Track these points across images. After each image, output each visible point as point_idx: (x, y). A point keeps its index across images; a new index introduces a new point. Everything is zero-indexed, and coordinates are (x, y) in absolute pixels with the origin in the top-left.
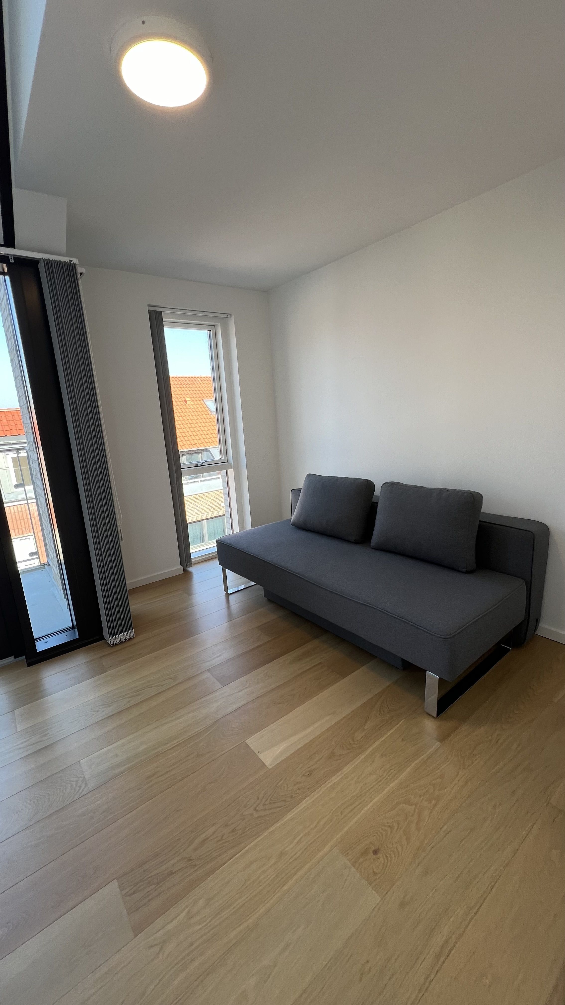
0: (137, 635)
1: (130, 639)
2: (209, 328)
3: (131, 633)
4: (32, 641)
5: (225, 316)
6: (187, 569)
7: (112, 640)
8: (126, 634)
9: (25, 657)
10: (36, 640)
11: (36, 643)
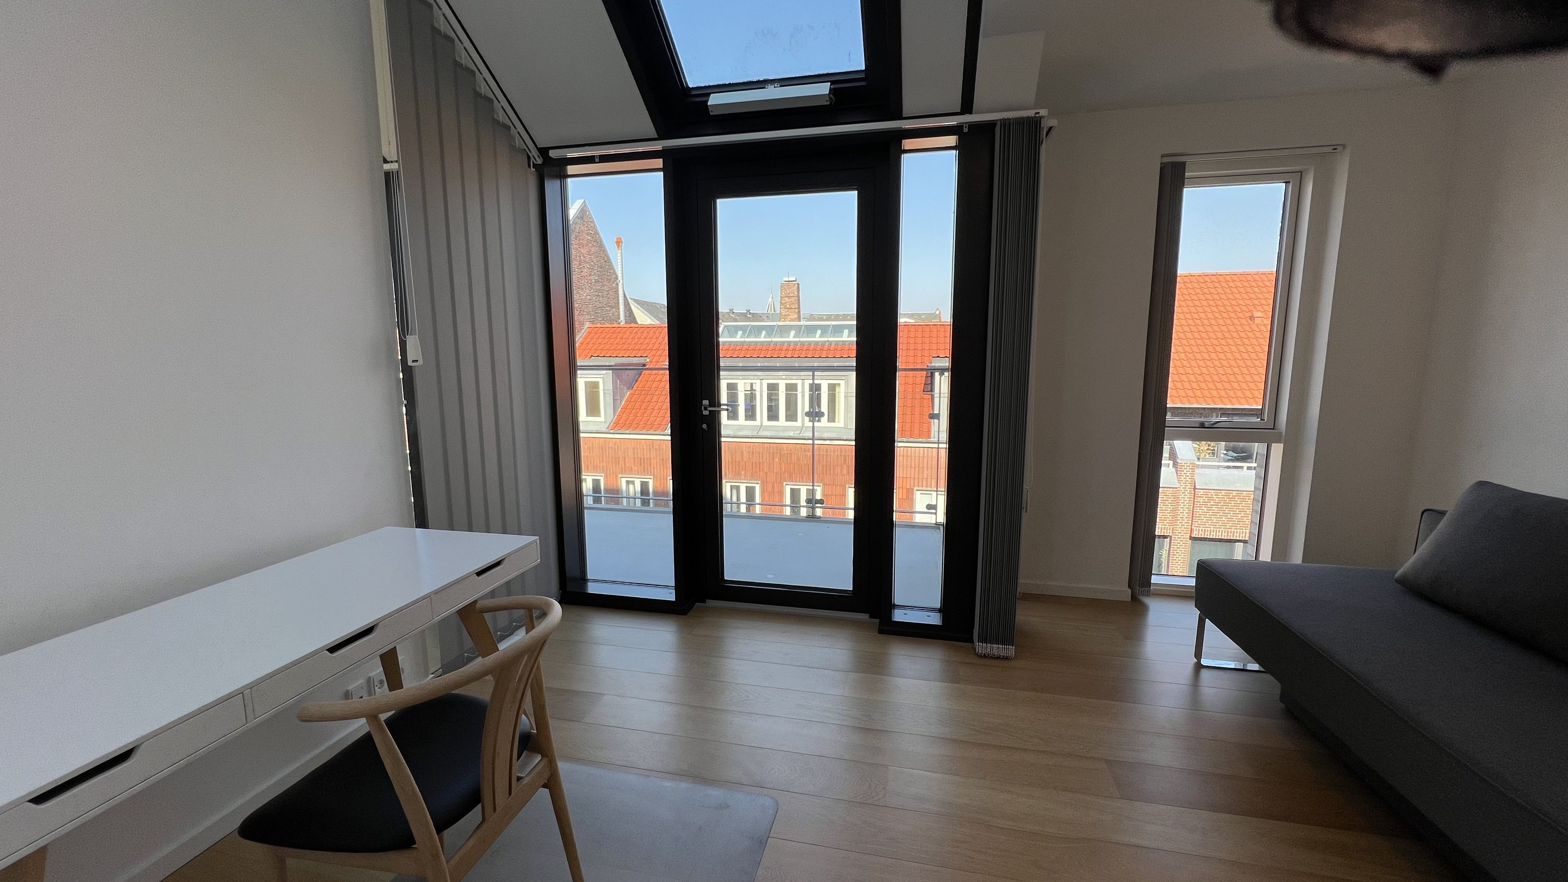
0: (1016, 657)
1: (1006, 658)
2: (1287, 177)
3: (1010, 650)
4: (891, 607)
5: (1330, 149)
6: (1139, 597)
7: (981, 647)
8: (1002, 648)
9: (878, 621)
10: (895, 606)
11: (894, 609)
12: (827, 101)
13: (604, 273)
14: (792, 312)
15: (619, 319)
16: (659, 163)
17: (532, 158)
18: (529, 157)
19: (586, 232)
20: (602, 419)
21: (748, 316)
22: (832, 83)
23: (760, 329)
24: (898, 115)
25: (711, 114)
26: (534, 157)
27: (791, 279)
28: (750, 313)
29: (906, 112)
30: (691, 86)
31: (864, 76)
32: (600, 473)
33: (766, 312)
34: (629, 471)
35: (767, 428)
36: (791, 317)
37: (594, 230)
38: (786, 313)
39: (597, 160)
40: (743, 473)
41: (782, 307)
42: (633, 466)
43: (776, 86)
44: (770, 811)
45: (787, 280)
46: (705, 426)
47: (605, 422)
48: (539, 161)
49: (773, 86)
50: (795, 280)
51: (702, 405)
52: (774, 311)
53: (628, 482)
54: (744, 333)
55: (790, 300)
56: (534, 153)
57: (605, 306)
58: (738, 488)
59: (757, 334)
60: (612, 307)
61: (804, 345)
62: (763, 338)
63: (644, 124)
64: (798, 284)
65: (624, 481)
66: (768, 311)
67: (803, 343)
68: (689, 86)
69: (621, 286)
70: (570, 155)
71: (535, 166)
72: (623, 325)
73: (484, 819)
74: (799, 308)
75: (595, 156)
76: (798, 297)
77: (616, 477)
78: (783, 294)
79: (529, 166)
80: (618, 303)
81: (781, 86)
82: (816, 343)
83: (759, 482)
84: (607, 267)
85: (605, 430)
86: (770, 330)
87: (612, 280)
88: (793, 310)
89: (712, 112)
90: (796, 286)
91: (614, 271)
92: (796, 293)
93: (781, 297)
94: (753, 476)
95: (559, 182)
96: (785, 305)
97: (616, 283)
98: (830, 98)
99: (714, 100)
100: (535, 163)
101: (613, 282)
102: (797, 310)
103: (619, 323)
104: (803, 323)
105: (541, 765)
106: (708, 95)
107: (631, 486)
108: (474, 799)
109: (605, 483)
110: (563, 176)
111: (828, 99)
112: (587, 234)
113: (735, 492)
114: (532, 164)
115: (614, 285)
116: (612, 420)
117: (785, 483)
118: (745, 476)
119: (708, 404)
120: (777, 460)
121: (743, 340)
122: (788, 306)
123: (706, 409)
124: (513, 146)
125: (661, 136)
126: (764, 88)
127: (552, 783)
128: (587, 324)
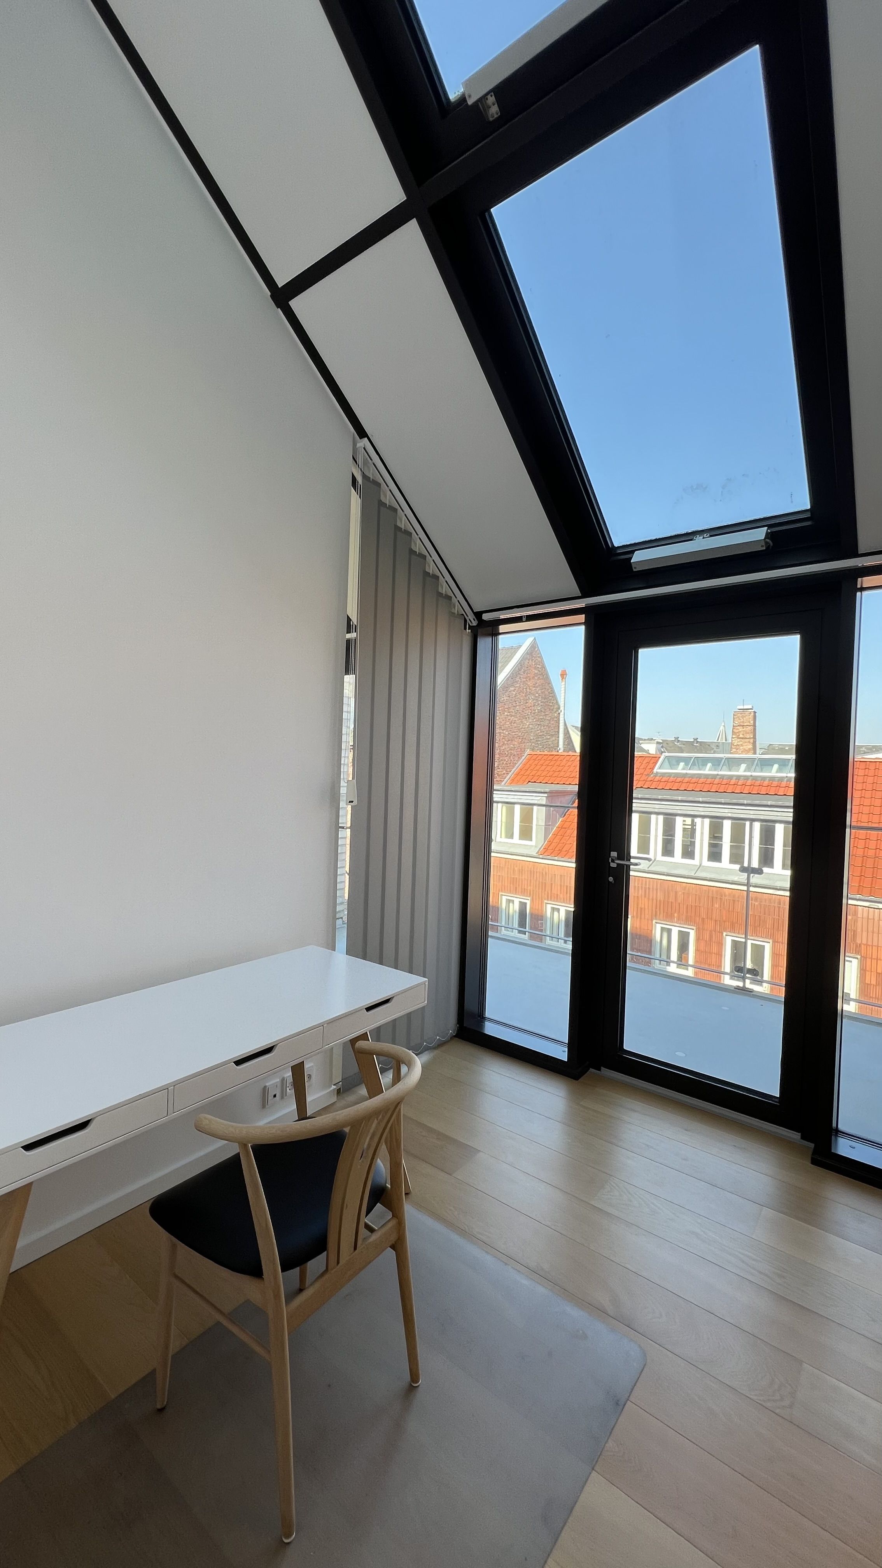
4: (833, 1133)
9: (812, 1145)
10: (837, 1131)
11: (836, 1136)
12: (762, 546)
13: (547, 703)
14: (745, 742)
15: (558, 747)
16: (582, 618)
17: (468, 621)
18: (465, 621)
19: (534, 666)
20: (533, 843)
21: (695, 745)
22: (769, 526)
23: (705, 761)
24: (854, 553)
25: (634, 570)
26: (470, 620)
27: (746, 707)
28: (698, 742)
29: (862, 549)
30: (616, 545)
31: (810, 516)
32: (527, 896)
33: (716, 741)
34: (554, 898)
35: (706, 869)
36: (745, 747)
37: (541, 664)
38: (739, 743)
39: (524, 619)
40: (676, 915)
41: (734, 736)
42: (559, 893)
43: (705, 536)
44: (635, 1364)
45: (742, 708)
46: (611, 879)
47: (536, 847)
48: (475, 623)
49: (702, 537)
50: (751, 708)
51: (610, 856)
52: (726, 740)
53: (553, 909)
54: (687, 764)
55: (744, 729)
56: (471, 617)
57: (545, 735)
58: (669, 931)
59: (701, 767)
60: (552, 736)
61: (756, 780)
62: (708, 770)
63: (570, 585)
64: (755, 712)
65: (549, 907)
66: (718, 740)
67: (755, 778)
68: (615, 545)
69: (563, 716)
70: (502, 617)
71: (470, 627)
72: (561, 752)
73: (327, 1270)
74: (754, 738)
75: (522, 616)
76: (754, 725)
77: (542, 902)
78: (736, 722)
79: (465, 629)
80: (558, 732)
81: (711, 536)
82: (772, 779)
83: (694, 928)
84: (550, 698)
85: (534, 854)
86: (717, 762)
87: (555, 710)
88: (748, 740)
89: (635, 568)
90: (752, 714)
91: (557, 702)
92: (752, 722)
93: (733, 726)
94: (689, 920)
95: (491, 639)
96: (738, 734)
97: (557, 713)
98: (766, 543)
99: (638, 557)
100: (471, 625)
101: (555, 712)
102: (752, 741)
103: (558, 751)
104: (757, 756)
105: (390, 1225)
106: (633, 552)
107: (556, 914)
108: (319, 1245)
109: (531, 908)
110: (495, 634)
111: (764, 544)
112: (535, 668)
113: (665, 935)
114: (467, 626)
115: (556, 715)
116: (543, 845)
117: (725, 934)
118: (679, 919)
119: (616, 856)
120: (717, 906)
121: (684, 772)
122: (741, 736)
123: (613, 861)
124: (453, 613)
125: (585, 594)
126: (691, 540)
127: (398, 1246)
128: (528, 751)
